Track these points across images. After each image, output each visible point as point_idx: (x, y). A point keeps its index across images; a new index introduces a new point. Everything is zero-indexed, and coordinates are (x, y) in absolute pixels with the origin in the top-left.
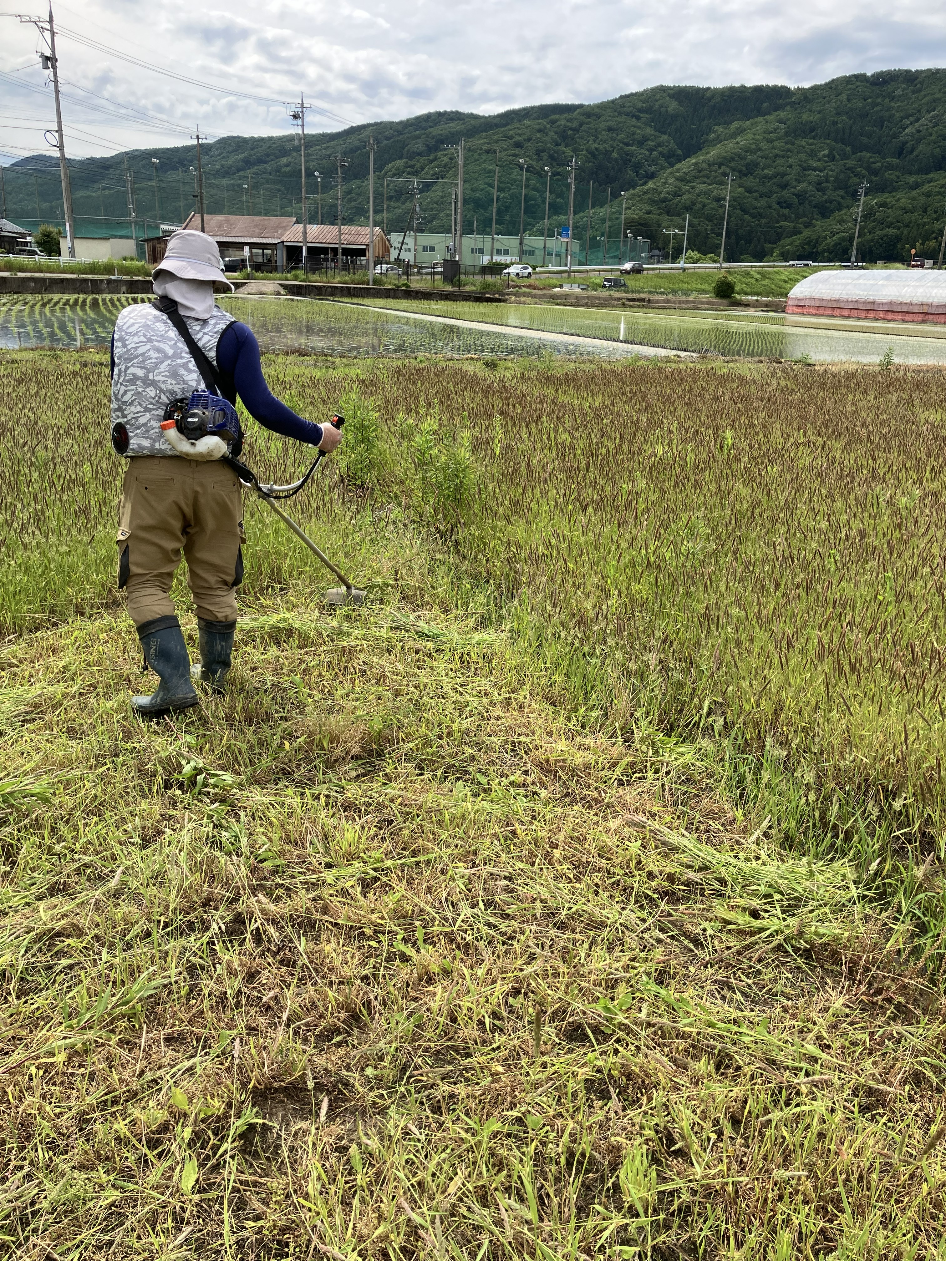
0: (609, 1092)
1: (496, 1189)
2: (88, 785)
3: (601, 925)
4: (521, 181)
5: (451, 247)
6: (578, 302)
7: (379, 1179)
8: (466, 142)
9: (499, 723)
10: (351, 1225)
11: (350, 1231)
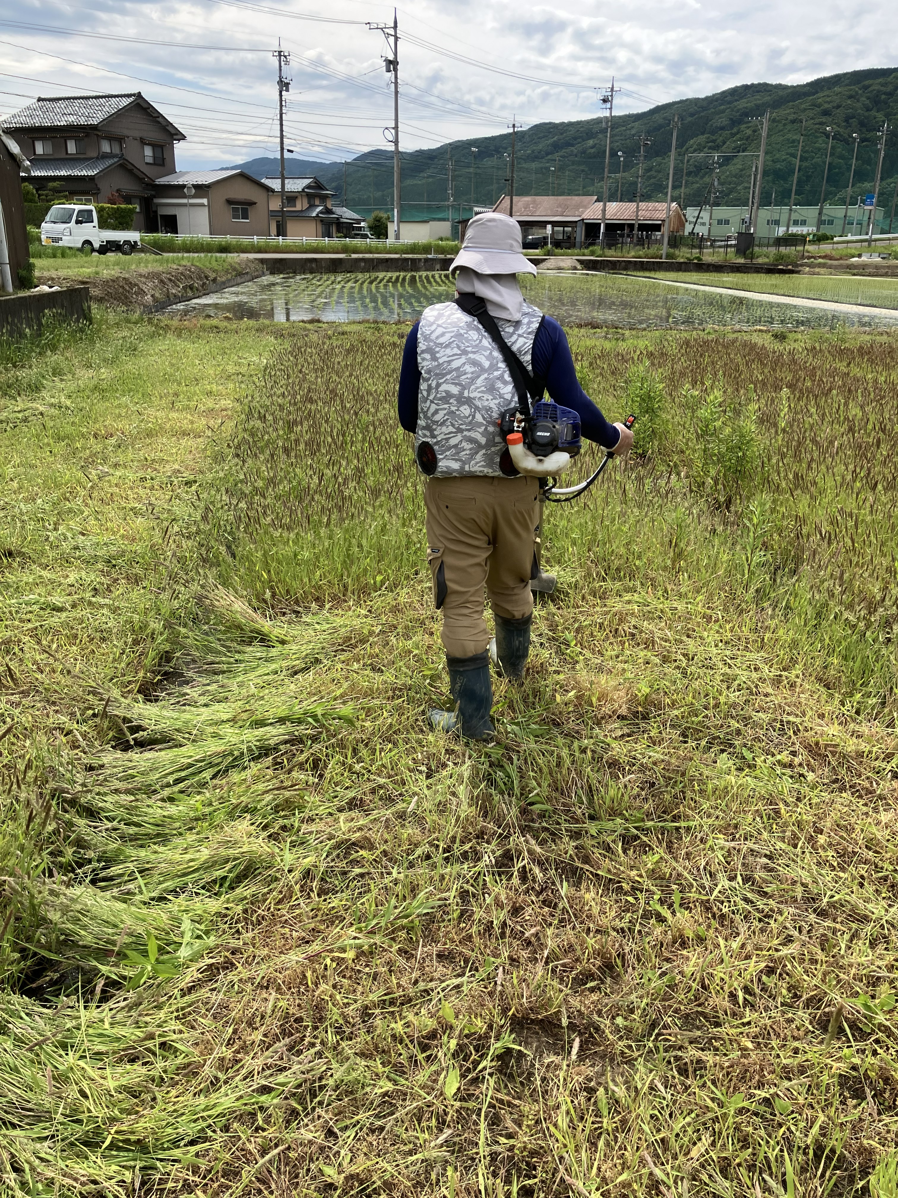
0: (863, 1091)
1: (739, 1165)
2: (386, 714)
3: (865, 919)
4: (826, 149)
5: (747, 220)
6: (876, 271)
7: (624, 1126)
8: (771, 113)
9: (768, 699)
10: (596, 1164)
11: (595, 1170)
